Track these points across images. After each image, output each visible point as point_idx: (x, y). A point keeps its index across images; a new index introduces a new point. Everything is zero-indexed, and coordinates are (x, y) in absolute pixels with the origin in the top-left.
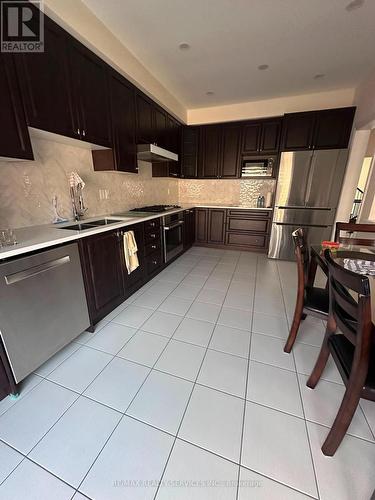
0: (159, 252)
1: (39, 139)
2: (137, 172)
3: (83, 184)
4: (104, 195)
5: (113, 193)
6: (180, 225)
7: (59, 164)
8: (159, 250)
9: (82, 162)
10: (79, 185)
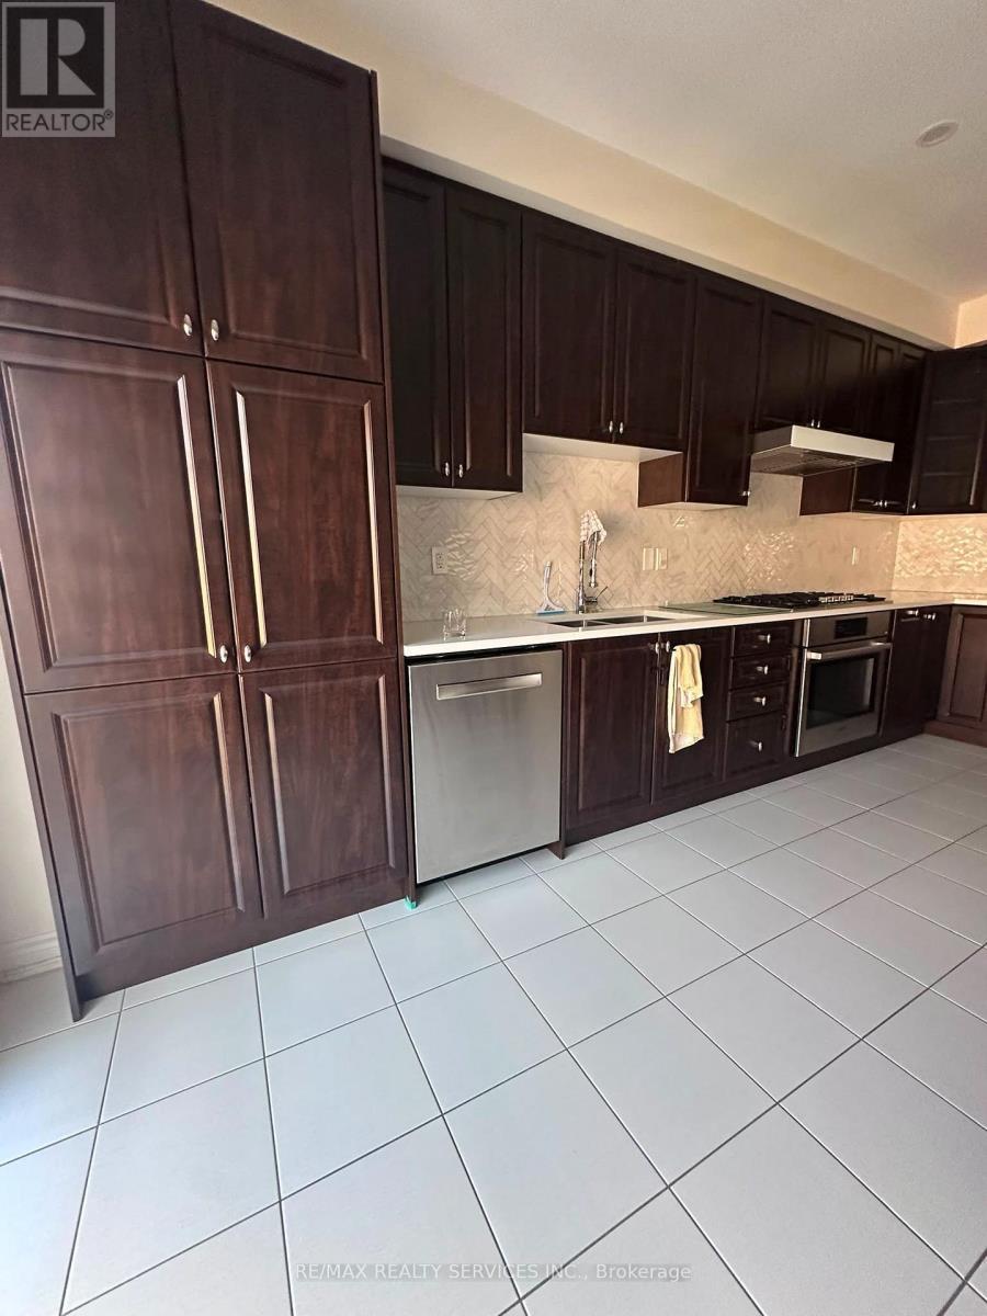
0: (777, 719)
1: (541, 453)
2: (744, 502)
3: (604, 534)
4: (653, 560)
5: (676, 558)
6: (875, 655)
7: (568, 497)
8: (780, 712)
9: (617, 488)
10: (595, 536)
